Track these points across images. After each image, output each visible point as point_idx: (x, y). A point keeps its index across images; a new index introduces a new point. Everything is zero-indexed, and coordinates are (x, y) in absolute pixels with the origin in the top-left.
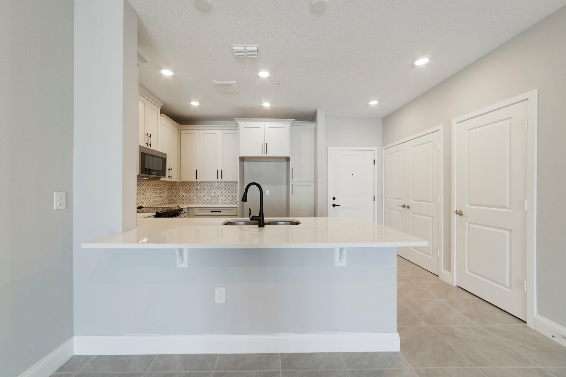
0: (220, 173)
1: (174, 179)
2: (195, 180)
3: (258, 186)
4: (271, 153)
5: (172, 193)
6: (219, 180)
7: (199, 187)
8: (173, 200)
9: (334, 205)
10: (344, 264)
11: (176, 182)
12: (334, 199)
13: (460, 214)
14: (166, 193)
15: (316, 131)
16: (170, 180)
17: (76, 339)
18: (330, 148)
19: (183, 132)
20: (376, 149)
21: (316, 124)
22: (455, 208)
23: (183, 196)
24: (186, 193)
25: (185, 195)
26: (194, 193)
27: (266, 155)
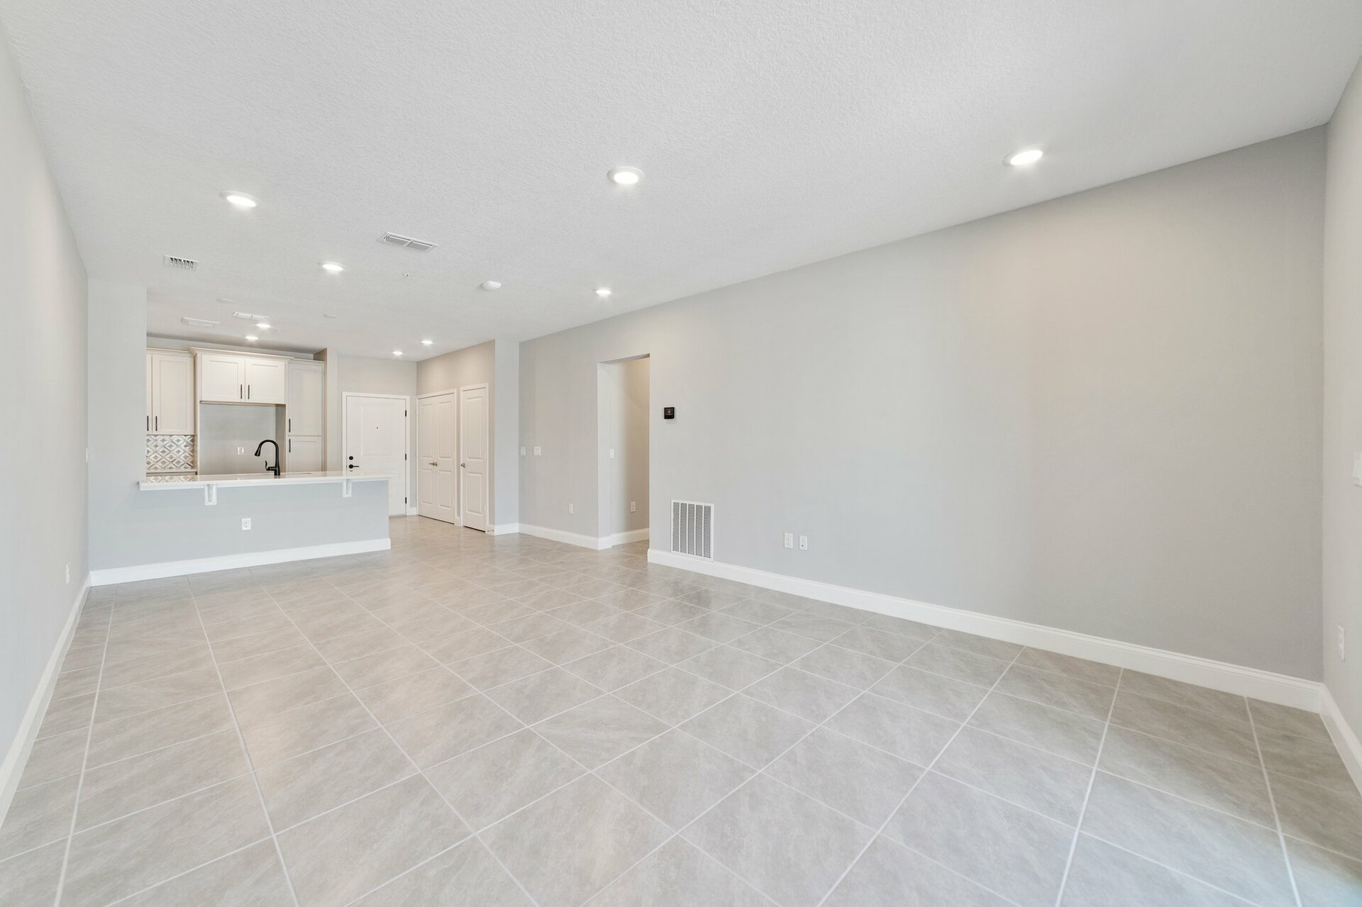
0: (152, 422)
4: (255, 399)
9: (351, 466)
10: (349, 495)
12: (351, 458)
13: (463, 466)
15: (325, 373)
18: (345, 394)
20: (408, 398)
21: (326, 363)
22: (461, 463)
27: (247, 401)
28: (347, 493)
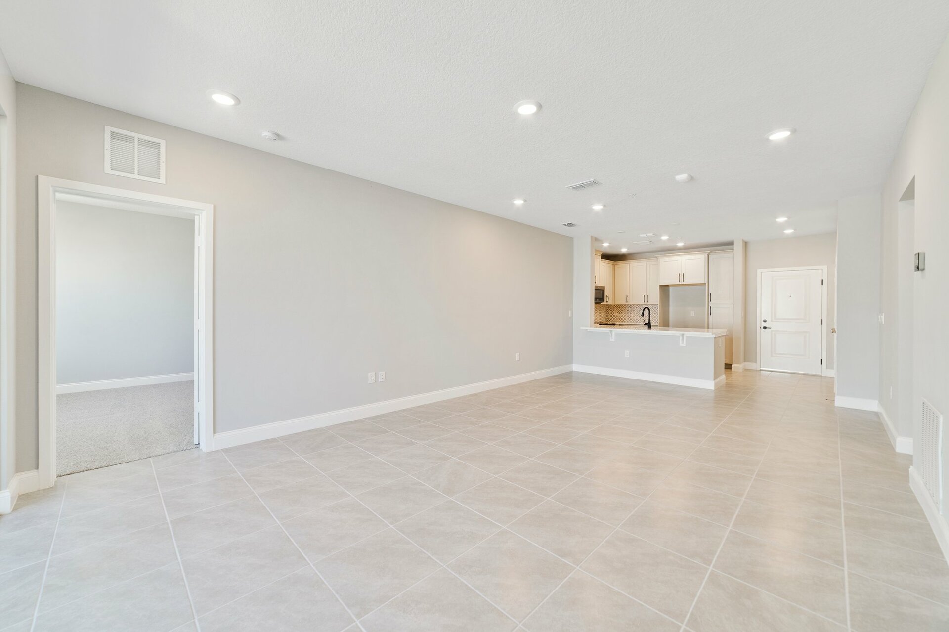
0: (646, 298)
1: (610, 303)
2: (627, 304)
3: (649, 310)
4: (687, 281)
5: (609, 313)
6: (645, 303)
7: (629, 309)
8: (609, 319)
9: (765, 328)
10: (684, 345)
11: (611, 305)
12: (765, 321)
14: (604, 313)
16: (607, 304)
17: (573, 365)
18: (759, 271)
19: (617, 267)
20: (825, 267)
21: (734, 252)
23: (617, 316)
24: (619, 313)
25: (618, 315)
26: (625, 313)
27: (683, 283)
28: (683, 344)
